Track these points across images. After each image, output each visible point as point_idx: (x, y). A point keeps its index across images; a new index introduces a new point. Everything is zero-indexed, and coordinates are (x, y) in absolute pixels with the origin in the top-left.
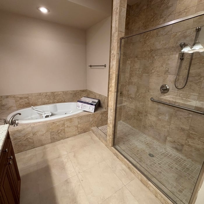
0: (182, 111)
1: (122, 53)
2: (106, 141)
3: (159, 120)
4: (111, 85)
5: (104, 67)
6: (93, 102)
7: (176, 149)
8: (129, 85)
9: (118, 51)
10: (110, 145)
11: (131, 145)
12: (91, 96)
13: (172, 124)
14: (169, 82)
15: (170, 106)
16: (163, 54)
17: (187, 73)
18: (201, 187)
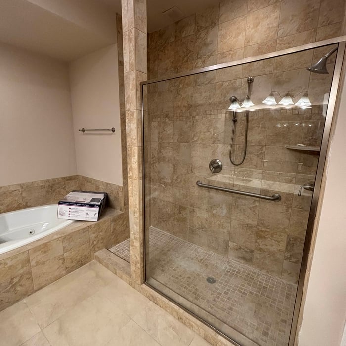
0: (246, 199)
1: (146, 108)
2: (129, 274)
3: (214, 216)
4: (131, 167)
5: (111, 132)
6: (93, 200)
7: (244, 258)
8: (159, 162)
9: (139, 105)
10: (139, 282)
11: (175, 270)
12: (88, 187)
13: (234, 221)
14: (221, 155)
15: (226, 193)
16: (207, 112)
17: (244, 141)
18: (302, 325)
